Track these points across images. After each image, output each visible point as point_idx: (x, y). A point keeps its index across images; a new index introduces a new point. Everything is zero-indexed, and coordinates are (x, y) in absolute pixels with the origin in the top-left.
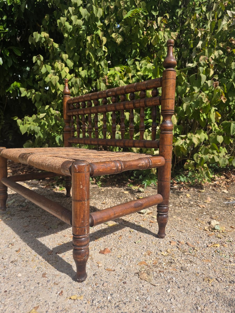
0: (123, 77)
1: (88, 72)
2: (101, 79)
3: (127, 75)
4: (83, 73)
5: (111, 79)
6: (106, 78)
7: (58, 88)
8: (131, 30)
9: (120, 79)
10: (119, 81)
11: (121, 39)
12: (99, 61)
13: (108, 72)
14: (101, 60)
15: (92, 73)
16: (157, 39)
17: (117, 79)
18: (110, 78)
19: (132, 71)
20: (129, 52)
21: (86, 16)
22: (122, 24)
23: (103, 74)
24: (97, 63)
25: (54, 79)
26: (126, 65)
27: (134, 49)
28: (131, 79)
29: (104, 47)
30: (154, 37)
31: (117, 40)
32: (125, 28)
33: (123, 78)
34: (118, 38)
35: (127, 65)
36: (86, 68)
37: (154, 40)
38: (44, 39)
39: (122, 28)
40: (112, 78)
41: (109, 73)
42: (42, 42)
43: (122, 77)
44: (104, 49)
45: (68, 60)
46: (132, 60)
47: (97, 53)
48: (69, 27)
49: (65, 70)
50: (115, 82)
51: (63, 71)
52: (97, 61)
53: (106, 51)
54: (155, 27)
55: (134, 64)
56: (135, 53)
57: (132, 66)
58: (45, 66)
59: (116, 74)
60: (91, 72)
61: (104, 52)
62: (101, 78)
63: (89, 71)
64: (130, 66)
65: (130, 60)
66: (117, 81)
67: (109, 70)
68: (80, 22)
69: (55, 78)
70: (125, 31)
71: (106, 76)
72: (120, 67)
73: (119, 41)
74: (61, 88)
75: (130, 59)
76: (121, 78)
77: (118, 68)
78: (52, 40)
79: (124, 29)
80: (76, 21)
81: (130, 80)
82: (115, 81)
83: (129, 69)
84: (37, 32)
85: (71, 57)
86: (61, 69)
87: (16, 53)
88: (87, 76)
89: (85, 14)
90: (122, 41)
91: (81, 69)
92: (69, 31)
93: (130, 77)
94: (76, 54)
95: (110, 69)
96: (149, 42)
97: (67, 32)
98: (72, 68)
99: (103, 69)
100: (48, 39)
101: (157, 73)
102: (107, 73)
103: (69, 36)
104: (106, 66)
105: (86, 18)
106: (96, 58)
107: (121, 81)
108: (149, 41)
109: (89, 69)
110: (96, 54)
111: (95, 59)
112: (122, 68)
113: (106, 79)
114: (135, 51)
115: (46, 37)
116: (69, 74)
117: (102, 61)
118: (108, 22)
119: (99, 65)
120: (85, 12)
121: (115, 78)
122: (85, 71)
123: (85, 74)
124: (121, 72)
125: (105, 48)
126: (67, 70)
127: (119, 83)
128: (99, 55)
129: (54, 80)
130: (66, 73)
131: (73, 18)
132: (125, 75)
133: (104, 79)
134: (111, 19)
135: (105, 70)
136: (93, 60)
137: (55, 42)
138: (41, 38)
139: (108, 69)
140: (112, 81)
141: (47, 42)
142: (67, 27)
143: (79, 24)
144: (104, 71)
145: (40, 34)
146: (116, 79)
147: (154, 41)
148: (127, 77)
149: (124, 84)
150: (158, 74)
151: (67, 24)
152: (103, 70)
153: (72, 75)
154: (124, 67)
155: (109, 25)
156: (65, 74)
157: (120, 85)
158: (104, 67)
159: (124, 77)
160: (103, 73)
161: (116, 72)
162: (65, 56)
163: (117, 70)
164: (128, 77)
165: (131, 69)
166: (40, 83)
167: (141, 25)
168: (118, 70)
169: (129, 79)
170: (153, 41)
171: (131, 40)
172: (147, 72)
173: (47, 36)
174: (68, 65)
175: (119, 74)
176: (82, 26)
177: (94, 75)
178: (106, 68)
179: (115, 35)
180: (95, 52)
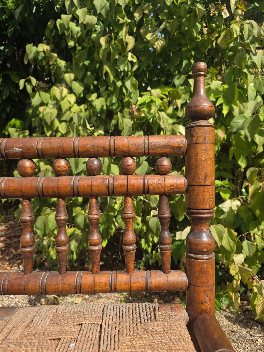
0: (167, 107)
1: (106, 101)
2: (126, 112)
3: (173, 103)
4: (99, 103)
5: (144, 111)
6: (134, 110)
7: (55, 129)
8: (180, 27)
9: (161, 110)
10: (158, 114)
11: (162, 42)
12: (123, 80)
13: (139, 98)
14: (126, 78)
15: (114, 101)
16: (229, 37)
17: (154, 109)
18: (142, 109)
19: (183, 96)
20: (176, 64)
21: (104, 10)
22: (165, 16)
23: (131, 103)
24: (119, 84)
25: (49, 113)
26: (172, 87)
27: (185, 59)
28: (181, 109)
29: (130, 54)
30: (223, 34)
31: (156, 44)
32: (169, 23)
33: (166, 109)
34: (157, 40)
35: (174, 86)
36: (103, 94)
37: (222, 39)
38: (42, 54)
39: (164, 23)
40: (145, 109)
41: (141, 100)
42: (40, 58)
43: (165, 107)
44: (130, 59)
45: (74, 82)
46: (183, 76)
47: (117, 66)
48: (76, 29)
49: (69, 99)
50: (152, 116)
51: (65, 100)
52: (118, 81)
53: (135, 60)
54: (226, 14)
55: (186, 83)
56: (186, 65)
57: (183, 88)
58: (39, 94)
59: (152, 101)
60: (112, 100)
61: (132, 63)
62: (126, 110)
63: (109, 100)
64: (178, 88)
65: (178, 79)
66: (155, 114)
67: (141, 96)
68: (92, 19)
69: (51, 113)
70: (169, 29)
71: (134, 106)
72: (161, 90)
73: (158, 46)
74: (62, 129)
75: (178, 76)
76: (163, 108)
77: (157, 92)
78: (55, 55)
79: (168, 25)
80: (85, 17)
81: (179, 112)
82: (152, 114)
83: (177, 92)
84: (32, 44)
85: (80, 77)
86: (60, 97)
87: (12, 79)
88: (105, 108)
89: (101, 5)
90: (164, 45)
91: (94, 96)
92: (75, 36)
93: (179, 106)
94: (89, 73)
95: (142, 93)
96: (214, 44)
97: (72, 38)
98: (82, 95)
99: (130, 93)
100: (49, 54)
101: (234, 97)
102: (138, 101)
103: (77, 45)
104: (135, 89)
105: (103, 12)
106: (117, 75)
107: (162, 114)
108: (213, 41)
109: (110, 95)
110: (117, 68)
111: (114, 77)
112: (164, 91)
113: (133, 112)
114: (187, 62)
115: (45, 50)
116: (76, 105)
117: (128, 80)
118: (139, 16)
119: (121, 87)
120: (101, 3)
121: (150, 109)
122: (101, 99)
123: (101, 103)
124: (162, 99)
125: (132, 57)
126: (72, 98)
127: (159, 118)
128: (122, 70)
129: (49, 116)
130: (70, 103)
131: (80, 12)
132: (170, 103)
133: (131, 111)
134: (145, 10)
135: (132, 95)
136: (112, 78)
137: (61, 59)
138: (38, 53)
139: (138, 93)
140: (145, 114)
141: (47, 58)
142: (73, 29)
143: (90, 23)
144: (131, 98)
145: (37, 46)
146: (152, 111)
147: (223, 41)
148: (173, 106)
149: (168, 118)
150: (236, 99)
151: (72, 25)
152: (130, 96)
153: (83, 107)
154: (169, 89)
155: (141, 20)
156: (69, 105)
157: (160, 121)
158: (130, 90)
159: (169, 107)
160: (130, 100)
161: (153, 98)
162: (69, 77)
163: (156, 95)
164: (175, 107)
165: (180, 92)
166: (35, 121)
167: (199, 13)
168: (158, 95)
169: (176, 109)
170: (221, 42)
171: (180, 45)
172: (212, 95)
173: (47, 50)
174: (74, 91)
175: (159, 102)
176: (96, 26)
177: (117, 105)
178: (135, 91)
179: (152, 35)
180: (114, 65)
